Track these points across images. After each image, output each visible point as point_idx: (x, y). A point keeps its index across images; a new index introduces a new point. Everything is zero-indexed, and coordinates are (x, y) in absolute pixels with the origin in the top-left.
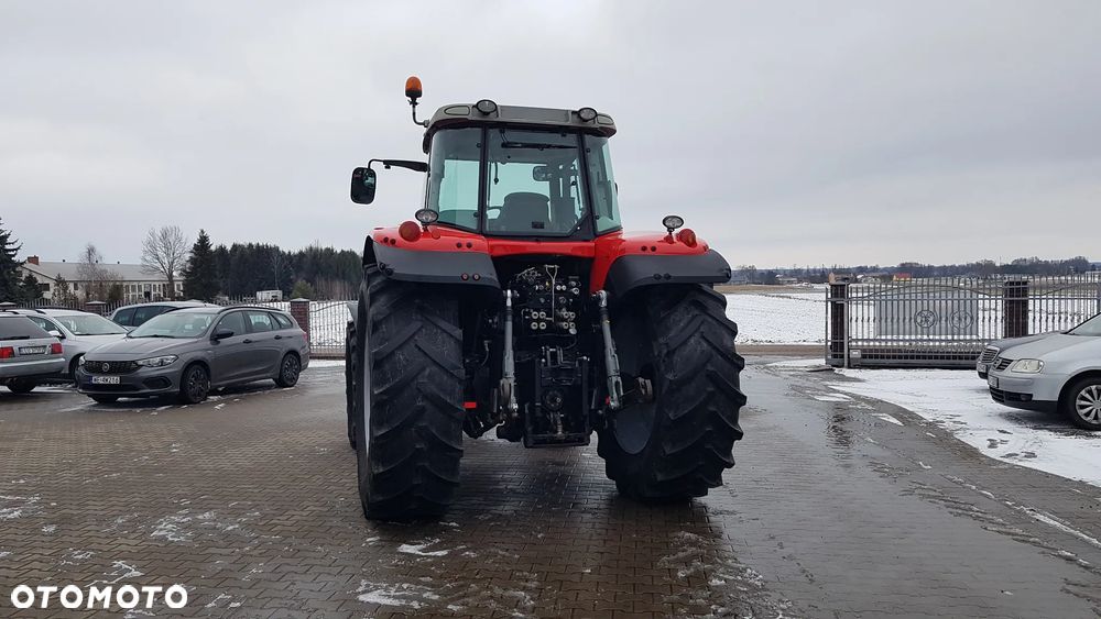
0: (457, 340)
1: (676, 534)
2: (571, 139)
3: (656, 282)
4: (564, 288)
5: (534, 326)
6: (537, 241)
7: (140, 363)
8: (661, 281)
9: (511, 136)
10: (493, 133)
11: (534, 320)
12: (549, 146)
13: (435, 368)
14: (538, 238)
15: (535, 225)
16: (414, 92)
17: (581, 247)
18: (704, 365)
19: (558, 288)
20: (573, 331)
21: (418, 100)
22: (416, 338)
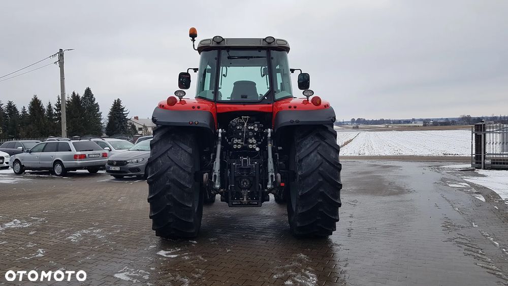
0: (189, 154)
1: (296, 255)
2: (263, 53)
3: (291, 124)
4: (252, 128)
5: (235, 146)
6: (244, 105)
7: (128, 161)
8: (293, 124)
9: (232, 53)
10: (224, 52)
11: (235, 144)
12: (252, 57)
13: (176, 167)
14: (244, 103)
15: (243, 97)
16: (193, 35)
17: (265, 107)
18: (318, 167)
19: (250, 127)
20: (257, 149)
21: (195, 39)
22: (169, 152)
